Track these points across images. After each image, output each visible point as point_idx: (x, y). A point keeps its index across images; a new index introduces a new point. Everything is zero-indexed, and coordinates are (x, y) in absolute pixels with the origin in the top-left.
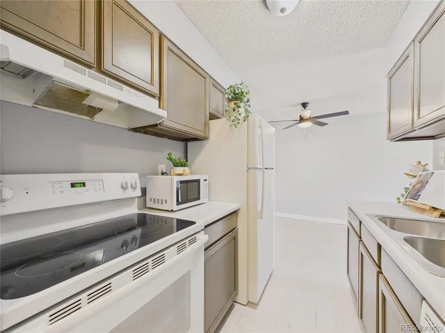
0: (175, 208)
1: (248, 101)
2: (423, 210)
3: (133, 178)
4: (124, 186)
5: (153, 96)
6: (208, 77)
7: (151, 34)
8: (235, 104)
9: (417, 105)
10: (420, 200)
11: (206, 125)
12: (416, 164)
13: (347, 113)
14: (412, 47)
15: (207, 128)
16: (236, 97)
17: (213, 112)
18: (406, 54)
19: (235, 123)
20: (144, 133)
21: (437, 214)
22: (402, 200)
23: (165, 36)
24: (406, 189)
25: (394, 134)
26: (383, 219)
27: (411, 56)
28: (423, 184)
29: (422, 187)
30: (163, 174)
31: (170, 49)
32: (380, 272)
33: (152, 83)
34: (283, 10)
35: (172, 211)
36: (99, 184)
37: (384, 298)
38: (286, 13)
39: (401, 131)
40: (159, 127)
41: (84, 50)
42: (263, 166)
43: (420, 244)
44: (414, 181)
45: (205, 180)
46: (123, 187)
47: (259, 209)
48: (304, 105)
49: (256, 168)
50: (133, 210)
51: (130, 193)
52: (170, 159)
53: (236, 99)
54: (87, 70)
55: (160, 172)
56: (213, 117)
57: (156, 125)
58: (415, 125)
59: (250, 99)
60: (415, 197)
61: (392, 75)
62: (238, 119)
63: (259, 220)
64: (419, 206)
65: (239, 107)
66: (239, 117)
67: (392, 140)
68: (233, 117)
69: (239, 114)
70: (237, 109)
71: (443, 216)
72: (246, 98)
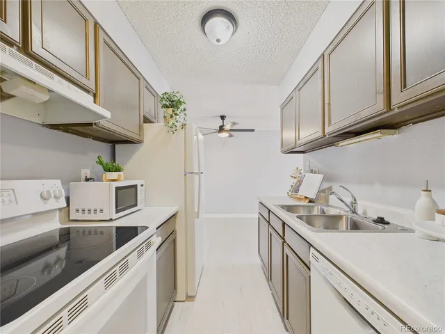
0: (114, 216)
1: (185, 110)
2: (301, 199)
3: (55, 186)
4: (45, 195)
5: (88, 91)
6: (142, 79)
7: (86, 20)
8: (173, 111)
9: (298, 129)
10: (300, 193)
11: (141, 128)
12: (295, 169)
13: (253, 130)
14: (294, 92)
15: (142, 132)
16: (173, 104)
17: (148, 116)
18: (292, 95)
19: (173, 129)
20: (64, 131)
21: (307, 201)
22: (290, 193)
23: (100, 25)
24: (292, 186)
25: (285, 148)
26: (283, 207)
27: (294, 98)
28: (300, 182)
29: (300, 184)
30: (87, 180)
31: (105, 42)
32: (284, 241)
33: (87, 76)
34: (218, 41)
35: (111, 220)
36: (9, 195)
37: (287, 256)
38: (221, 43)
39: (289, 147)
40: (94, 126)
41: (5, 22)
42: (199, 169)
43: (304, 218)
44: (295, 181)
45: (142, 185)
46: (42, 197)
47: (196, 210)
48: (223, 118)
49: (192, 173)
50: (53, 225)
51: (53, 204)
52: (101, 163)
53: (172, 106)
54: (8, 47)
55: (83, 177)
56: (147, 120)
57: (91, 124)
58: (297, 144)
59: (187, 108)
60: (297, 191)
61: (283, 107)
62: (176, 127)
63: (196, 220)
64: (299, 197)
65: (176, 114)
66: (176, 124)
67: (284, 152)
68: (171, 123)
69: (177, 122)
70: (174, 117)
71: (310, 202)
72: (182, 107)
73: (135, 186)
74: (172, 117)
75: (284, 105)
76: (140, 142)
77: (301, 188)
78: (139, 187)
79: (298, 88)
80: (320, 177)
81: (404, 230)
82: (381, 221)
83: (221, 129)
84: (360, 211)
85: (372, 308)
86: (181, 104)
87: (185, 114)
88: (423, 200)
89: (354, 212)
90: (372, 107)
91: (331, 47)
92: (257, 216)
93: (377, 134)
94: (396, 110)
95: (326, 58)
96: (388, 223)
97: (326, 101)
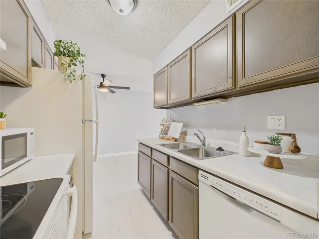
1: (82, 62)
8: (71, 61)
9: (169, 93)
10: (169, 135)
11: (28, 71)
12: (163, 119)
13: (128, 88)
15: (30, 75)
18: (164, 69)
19: (71, 78)
22: (161, 136)
24: (162, 131)
25: (156, 105)
26: (162, 145)
27: (166, 71)
28: (168, 128)
29: (168, 129)
34: (121, 11)
37: (172, 179)
39: (161, 104)
45: (32, 134)
47: (94, 154)
48: (103, 76)
53: (70, 56)
58: (168, 103)
59: (84, 61)
60: (166, 134)
61: (156, 76)
62: (74, 76)
63: (94, 163)
64: (168, 138)
65: (75, 65)
66: (74, 73)
67: (155, 108)
68: (69, 72)
69: (75, 71)
70: (73, 67)
71: (175, 141)
72: (80, 59)
73: (25, 135)
74: (69, 66)
75: (156, 75)
76: (27, 86)
77: (169, 132)
78: (29, 136)
79: (170, 65)
80: (181, 124)
81: (232, 153)
82: (220, 149)
83: (101, 86)
84: (206, 145)
85: (255, 200)
86: (79, 56)
87: (83, 66)
88: (243, 137)
89: (204, 145)
90: (225, 85)
91: (197, 44)
92: (137, 152)
93: (218, 101)
94: (238, 89)
95: (193, 50)
96: (223, 150)
97: (193, 77)
